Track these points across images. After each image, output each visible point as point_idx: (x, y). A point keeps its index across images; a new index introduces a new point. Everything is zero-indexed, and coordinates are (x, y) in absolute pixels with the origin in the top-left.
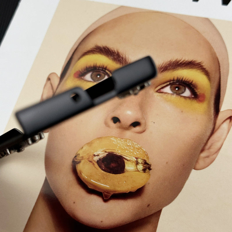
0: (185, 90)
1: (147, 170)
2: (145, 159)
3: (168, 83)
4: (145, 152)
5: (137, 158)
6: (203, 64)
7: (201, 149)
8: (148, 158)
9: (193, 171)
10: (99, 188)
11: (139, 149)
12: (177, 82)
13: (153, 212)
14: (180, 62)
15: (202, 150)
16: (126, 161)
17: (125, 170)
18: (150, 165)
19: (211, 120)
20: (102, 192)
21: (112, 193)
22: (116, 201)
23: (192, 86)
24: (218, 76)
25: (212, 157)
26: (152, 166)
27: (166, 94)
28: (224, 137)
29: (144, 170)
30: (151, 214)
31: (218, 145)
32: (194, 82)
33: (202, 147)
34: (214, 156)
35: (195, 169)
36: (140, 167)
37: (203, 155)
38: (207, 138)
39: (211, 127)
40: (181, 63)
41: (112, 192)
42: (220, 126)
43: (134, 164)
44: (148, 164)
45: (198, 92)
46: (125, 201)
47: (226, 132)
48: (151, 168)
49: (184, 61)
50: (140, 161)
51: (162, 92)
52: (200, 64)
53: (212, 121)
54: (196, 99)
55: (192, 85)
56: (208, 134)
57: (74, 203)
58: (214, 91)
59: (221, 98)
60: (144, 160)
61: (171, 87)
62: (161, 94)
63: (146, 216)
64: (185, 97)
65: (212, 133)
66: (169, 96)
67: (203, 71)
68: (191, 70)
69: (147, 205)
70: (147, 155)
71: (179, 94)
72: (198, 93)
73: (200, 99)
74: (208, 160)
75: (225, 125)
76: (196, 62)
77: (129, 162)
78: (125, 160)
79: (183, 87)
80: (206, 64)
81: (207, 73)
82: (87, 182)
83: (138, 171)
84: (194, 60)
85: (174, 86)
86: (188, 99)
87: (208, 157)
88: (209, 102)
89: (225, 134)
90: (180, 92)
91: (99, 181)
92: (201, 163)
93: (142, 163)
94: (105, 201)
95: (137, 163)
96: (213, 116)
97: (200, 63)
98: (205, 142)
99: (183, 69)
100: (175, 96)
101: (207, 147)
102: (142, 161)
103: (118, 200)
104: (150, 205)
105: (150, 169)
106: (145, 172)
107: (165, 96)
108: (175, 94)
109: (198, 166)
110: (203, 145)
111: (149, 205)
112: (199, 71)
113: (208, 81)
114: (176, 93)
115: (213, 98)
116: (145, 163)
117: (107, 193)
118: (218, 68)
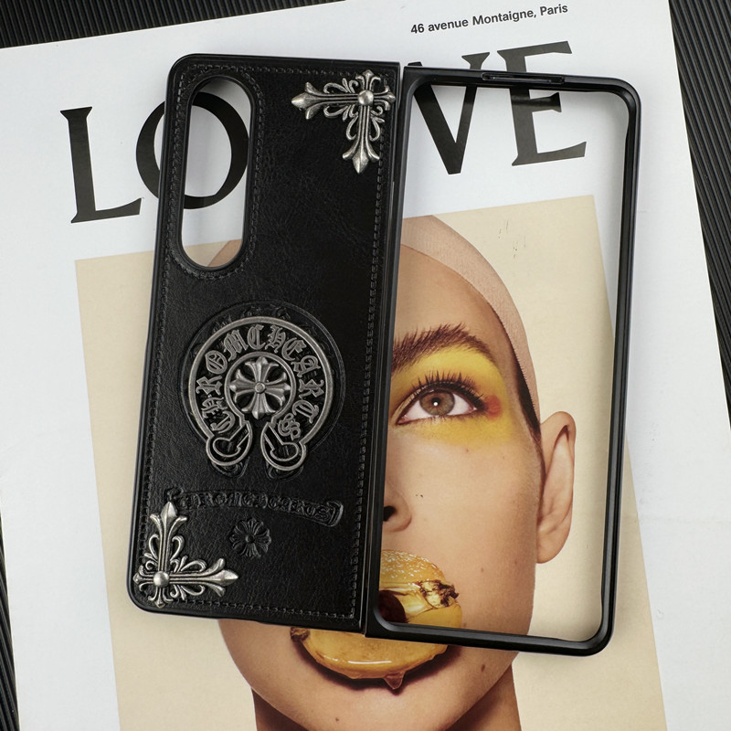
0: (453, 400)
1: (451, 599)
2: (437, 578)
3: (413, 397)
4: (429, 564)
5: (419, 584)
6: (466, 329)
7: (535, 517)
8: (441, 574)
9: (538, 566)
10: (374, 672)
11: (415, 564)
12: (429, 388)
13: (497, 677)
14: (417, 338)
15: (540, 520)
16: (400, 598)
17: (407, 617)
18: (452, 587)
19: (531, 448)
20: (382, 676)
21: (403, 672)
22: (416, 683)
23: (463, 387)
24: (507, 346)
25: (562, 527)
26: (455, 587)
27: (419, 423)
28: (568, 477)
29: (445, 602)
30: (495, 682)
31: (564, 496)
32: (463, 378)
33: (536, 513)
34: (566, 522)
35: (539, 562)
36: (435, 598)
37: (544, 527)
38: (539, 490)
39: (537, 463)
40: (419, 341)
41: (402, 669)
42: (552, 455)
43: (419, 597)
44: (446, 587)
45: (482, 394)
46: (435, 677)
47: (568, 464)
48: (456, 592)
49: (423, 333)
50: (428, 586)
51: (409, 422)
52: (459, 331)
53: (535, 450)
54: (484, 414)
55: (463, 384)
56: (538, 480)
57: (337, 720)
58: (511, 381)
59: (531, 392)
60: (436, 581)
61: (421, 404)
62: (408, 427)
63: (487, 690)
64: (458, 416)
65: (544, 476)
66: (427, 424)
67: (472, 346)
68: (446, 350)
69: (480, 669)
70: (437, 569)
71: (444, 415)
72: (481, 398)
73: (490, 410)
74: (558, 535)
75: (562, 450)
76: (451, 328)
77: (408, 597)
78: (397, 596)
79: (448, 395)
80: (473, 327)
81: (482, 347)
82: (343, 669)
83: (433, 608)
84: (444, 325)
85: (426, 399)
86: (467, 419)
87: (554, 529)
88: (512, 410)
89: (569, 470)
90: (445, 407)
91: (364, 658)
92: (547, 546)
93: (434, 589)
94: (397, 692)
95: (425, 593)
96: (531, 439)
97: (460, 328)
98: (537, 499)
99: (431, 353)
100: (438, 420)
101: (546, 509)
102: (432, 584)
103: (420, 682)
104: (487, 666)
105: (455, 596)
106: (448, 606)
107: (418, 427)
108: (437, 416)
109: (543, 555)
110: (537, 508)
111: (483, 668)
112: (464, 347)
113: (492, 363)
114: (438, 414)
115: (515, 398)
116: (441, 586)
117: (393, 675)
118: (499, 328)
